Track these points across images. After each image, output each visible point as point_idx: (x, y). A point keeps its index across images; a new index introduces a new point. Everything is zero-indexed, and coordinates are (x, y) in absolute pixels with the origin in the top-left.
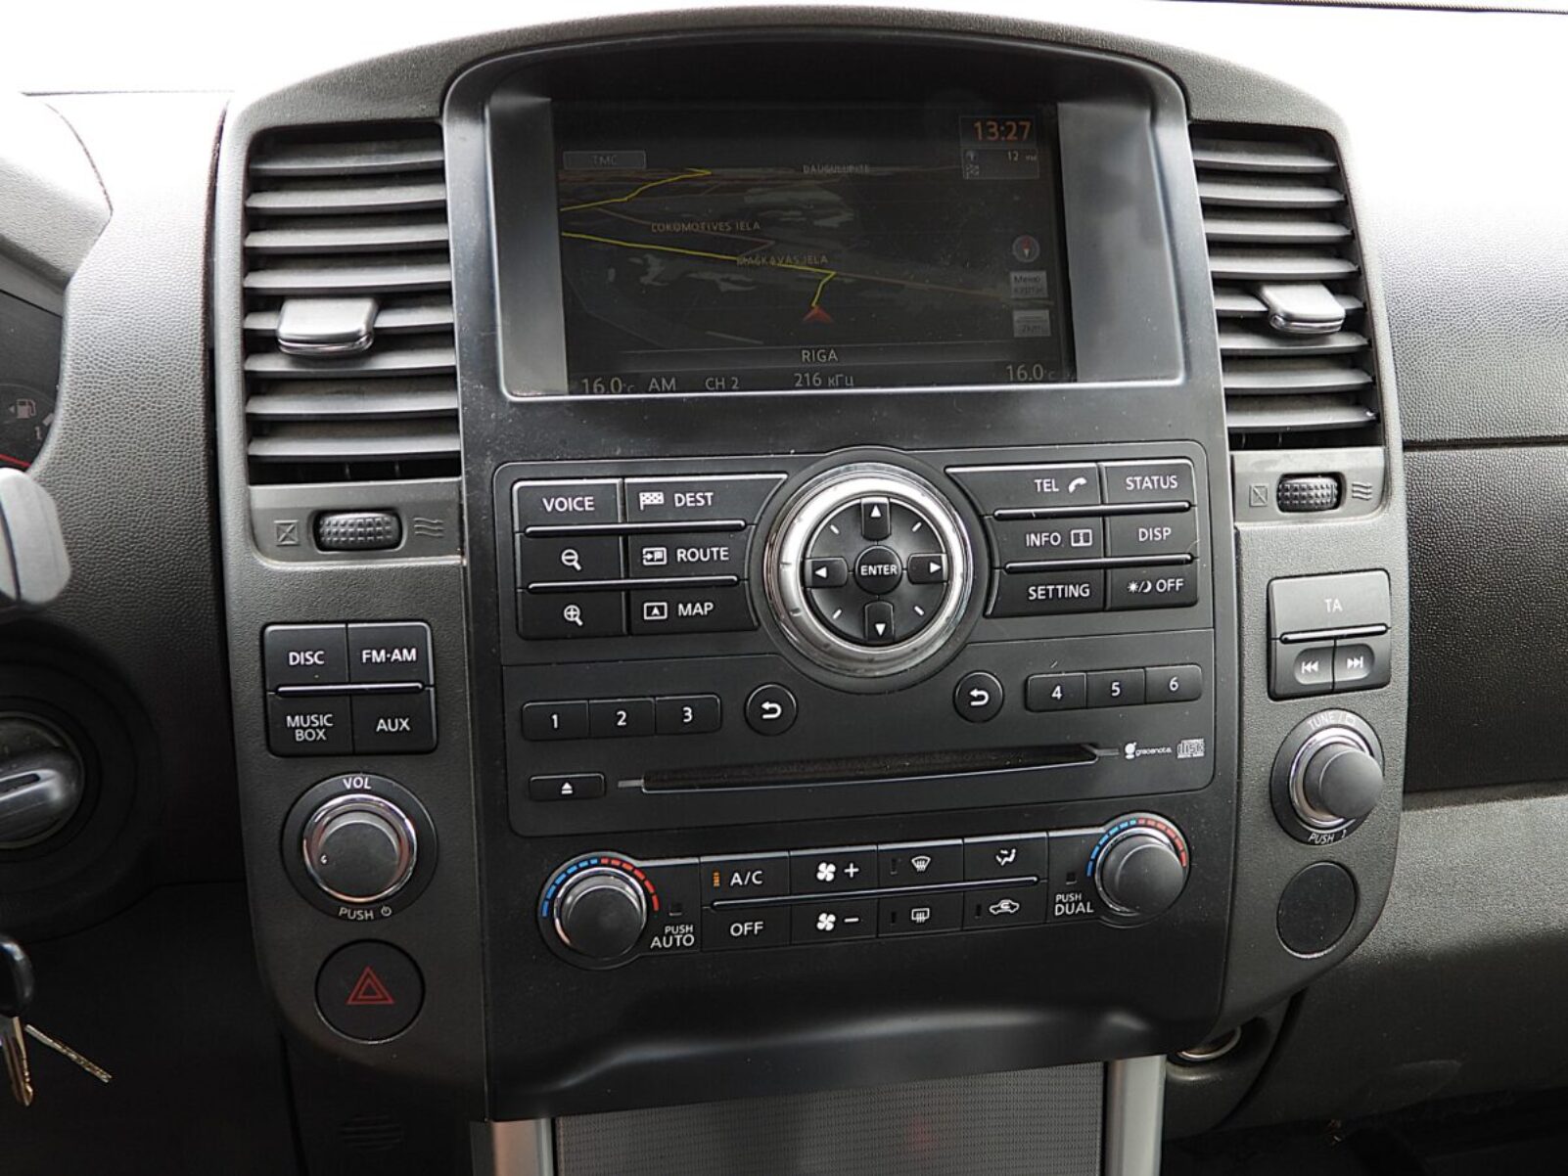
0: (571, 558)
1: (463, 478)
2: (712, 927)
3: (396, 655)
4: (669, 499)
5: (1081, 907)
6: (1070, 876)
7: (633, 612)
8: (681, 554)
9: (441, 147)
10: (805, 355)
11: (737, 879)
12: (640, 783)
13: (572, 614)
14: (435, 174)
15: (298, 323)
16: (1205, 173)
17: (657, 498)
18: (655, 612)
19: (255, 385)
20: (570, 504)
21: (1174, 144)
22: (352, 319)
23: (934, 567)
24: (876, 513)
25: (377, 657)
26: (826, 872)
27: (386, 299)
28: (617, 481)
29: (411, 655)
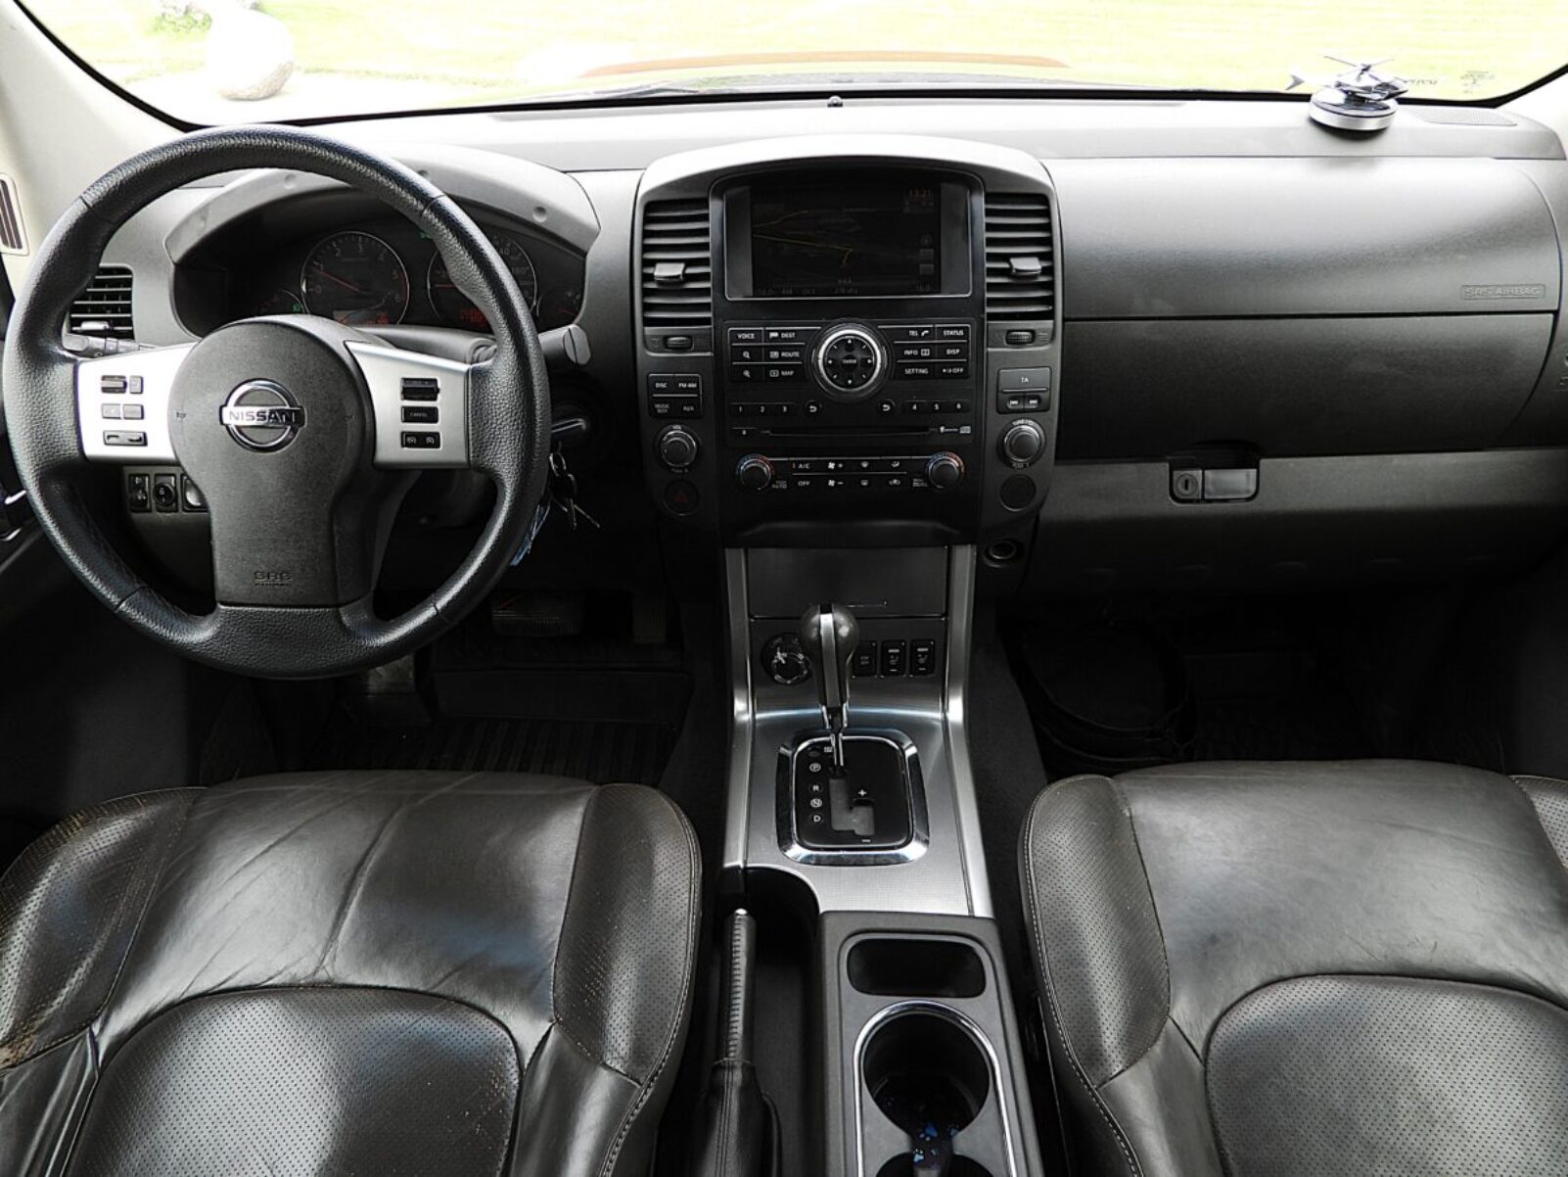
0: (746, 355)
1: (712, 326)
2: (792, 482)
3: (690, 386)
4: (780, 335)
5: (923, 484)
6: (919, 473)
7: (767, 374)
8: (783, 354)
9: (707, 207)
10: (840, 281)
11: (801, 466)
12: (768, 432)
13: (747, 373)
14: (705, 218)
15: (662, 271)
16: (989, 213)
17: (776, 335)
18: (774, 374)
19: (646, 293)
20: (746, 336)
21: (979, 203)
22: (677, 270)
23: (869, 361)
24: (850, 342)
25: (684, 385)
26: (831, 466)
27: (689, 263)
28: (762, 329)
29: (694, 385)
